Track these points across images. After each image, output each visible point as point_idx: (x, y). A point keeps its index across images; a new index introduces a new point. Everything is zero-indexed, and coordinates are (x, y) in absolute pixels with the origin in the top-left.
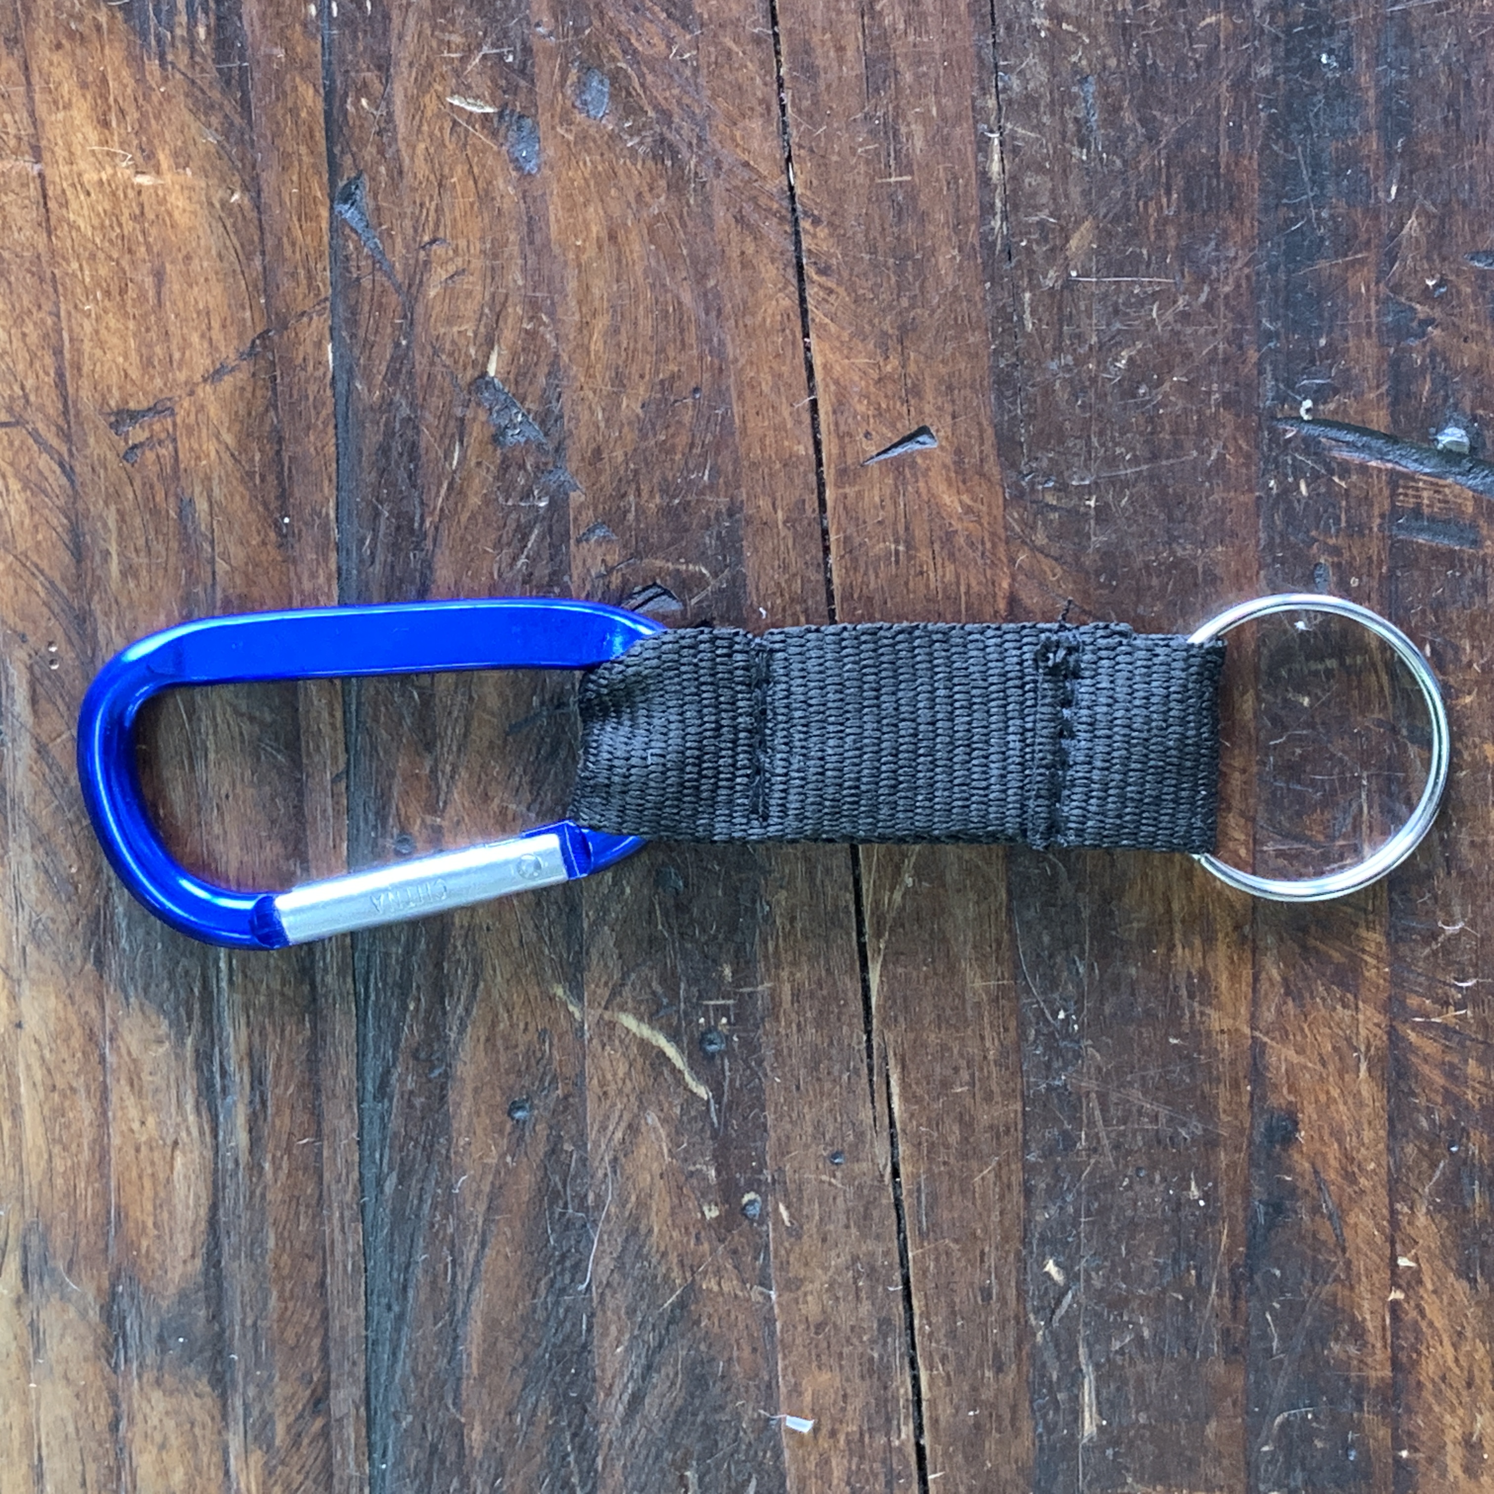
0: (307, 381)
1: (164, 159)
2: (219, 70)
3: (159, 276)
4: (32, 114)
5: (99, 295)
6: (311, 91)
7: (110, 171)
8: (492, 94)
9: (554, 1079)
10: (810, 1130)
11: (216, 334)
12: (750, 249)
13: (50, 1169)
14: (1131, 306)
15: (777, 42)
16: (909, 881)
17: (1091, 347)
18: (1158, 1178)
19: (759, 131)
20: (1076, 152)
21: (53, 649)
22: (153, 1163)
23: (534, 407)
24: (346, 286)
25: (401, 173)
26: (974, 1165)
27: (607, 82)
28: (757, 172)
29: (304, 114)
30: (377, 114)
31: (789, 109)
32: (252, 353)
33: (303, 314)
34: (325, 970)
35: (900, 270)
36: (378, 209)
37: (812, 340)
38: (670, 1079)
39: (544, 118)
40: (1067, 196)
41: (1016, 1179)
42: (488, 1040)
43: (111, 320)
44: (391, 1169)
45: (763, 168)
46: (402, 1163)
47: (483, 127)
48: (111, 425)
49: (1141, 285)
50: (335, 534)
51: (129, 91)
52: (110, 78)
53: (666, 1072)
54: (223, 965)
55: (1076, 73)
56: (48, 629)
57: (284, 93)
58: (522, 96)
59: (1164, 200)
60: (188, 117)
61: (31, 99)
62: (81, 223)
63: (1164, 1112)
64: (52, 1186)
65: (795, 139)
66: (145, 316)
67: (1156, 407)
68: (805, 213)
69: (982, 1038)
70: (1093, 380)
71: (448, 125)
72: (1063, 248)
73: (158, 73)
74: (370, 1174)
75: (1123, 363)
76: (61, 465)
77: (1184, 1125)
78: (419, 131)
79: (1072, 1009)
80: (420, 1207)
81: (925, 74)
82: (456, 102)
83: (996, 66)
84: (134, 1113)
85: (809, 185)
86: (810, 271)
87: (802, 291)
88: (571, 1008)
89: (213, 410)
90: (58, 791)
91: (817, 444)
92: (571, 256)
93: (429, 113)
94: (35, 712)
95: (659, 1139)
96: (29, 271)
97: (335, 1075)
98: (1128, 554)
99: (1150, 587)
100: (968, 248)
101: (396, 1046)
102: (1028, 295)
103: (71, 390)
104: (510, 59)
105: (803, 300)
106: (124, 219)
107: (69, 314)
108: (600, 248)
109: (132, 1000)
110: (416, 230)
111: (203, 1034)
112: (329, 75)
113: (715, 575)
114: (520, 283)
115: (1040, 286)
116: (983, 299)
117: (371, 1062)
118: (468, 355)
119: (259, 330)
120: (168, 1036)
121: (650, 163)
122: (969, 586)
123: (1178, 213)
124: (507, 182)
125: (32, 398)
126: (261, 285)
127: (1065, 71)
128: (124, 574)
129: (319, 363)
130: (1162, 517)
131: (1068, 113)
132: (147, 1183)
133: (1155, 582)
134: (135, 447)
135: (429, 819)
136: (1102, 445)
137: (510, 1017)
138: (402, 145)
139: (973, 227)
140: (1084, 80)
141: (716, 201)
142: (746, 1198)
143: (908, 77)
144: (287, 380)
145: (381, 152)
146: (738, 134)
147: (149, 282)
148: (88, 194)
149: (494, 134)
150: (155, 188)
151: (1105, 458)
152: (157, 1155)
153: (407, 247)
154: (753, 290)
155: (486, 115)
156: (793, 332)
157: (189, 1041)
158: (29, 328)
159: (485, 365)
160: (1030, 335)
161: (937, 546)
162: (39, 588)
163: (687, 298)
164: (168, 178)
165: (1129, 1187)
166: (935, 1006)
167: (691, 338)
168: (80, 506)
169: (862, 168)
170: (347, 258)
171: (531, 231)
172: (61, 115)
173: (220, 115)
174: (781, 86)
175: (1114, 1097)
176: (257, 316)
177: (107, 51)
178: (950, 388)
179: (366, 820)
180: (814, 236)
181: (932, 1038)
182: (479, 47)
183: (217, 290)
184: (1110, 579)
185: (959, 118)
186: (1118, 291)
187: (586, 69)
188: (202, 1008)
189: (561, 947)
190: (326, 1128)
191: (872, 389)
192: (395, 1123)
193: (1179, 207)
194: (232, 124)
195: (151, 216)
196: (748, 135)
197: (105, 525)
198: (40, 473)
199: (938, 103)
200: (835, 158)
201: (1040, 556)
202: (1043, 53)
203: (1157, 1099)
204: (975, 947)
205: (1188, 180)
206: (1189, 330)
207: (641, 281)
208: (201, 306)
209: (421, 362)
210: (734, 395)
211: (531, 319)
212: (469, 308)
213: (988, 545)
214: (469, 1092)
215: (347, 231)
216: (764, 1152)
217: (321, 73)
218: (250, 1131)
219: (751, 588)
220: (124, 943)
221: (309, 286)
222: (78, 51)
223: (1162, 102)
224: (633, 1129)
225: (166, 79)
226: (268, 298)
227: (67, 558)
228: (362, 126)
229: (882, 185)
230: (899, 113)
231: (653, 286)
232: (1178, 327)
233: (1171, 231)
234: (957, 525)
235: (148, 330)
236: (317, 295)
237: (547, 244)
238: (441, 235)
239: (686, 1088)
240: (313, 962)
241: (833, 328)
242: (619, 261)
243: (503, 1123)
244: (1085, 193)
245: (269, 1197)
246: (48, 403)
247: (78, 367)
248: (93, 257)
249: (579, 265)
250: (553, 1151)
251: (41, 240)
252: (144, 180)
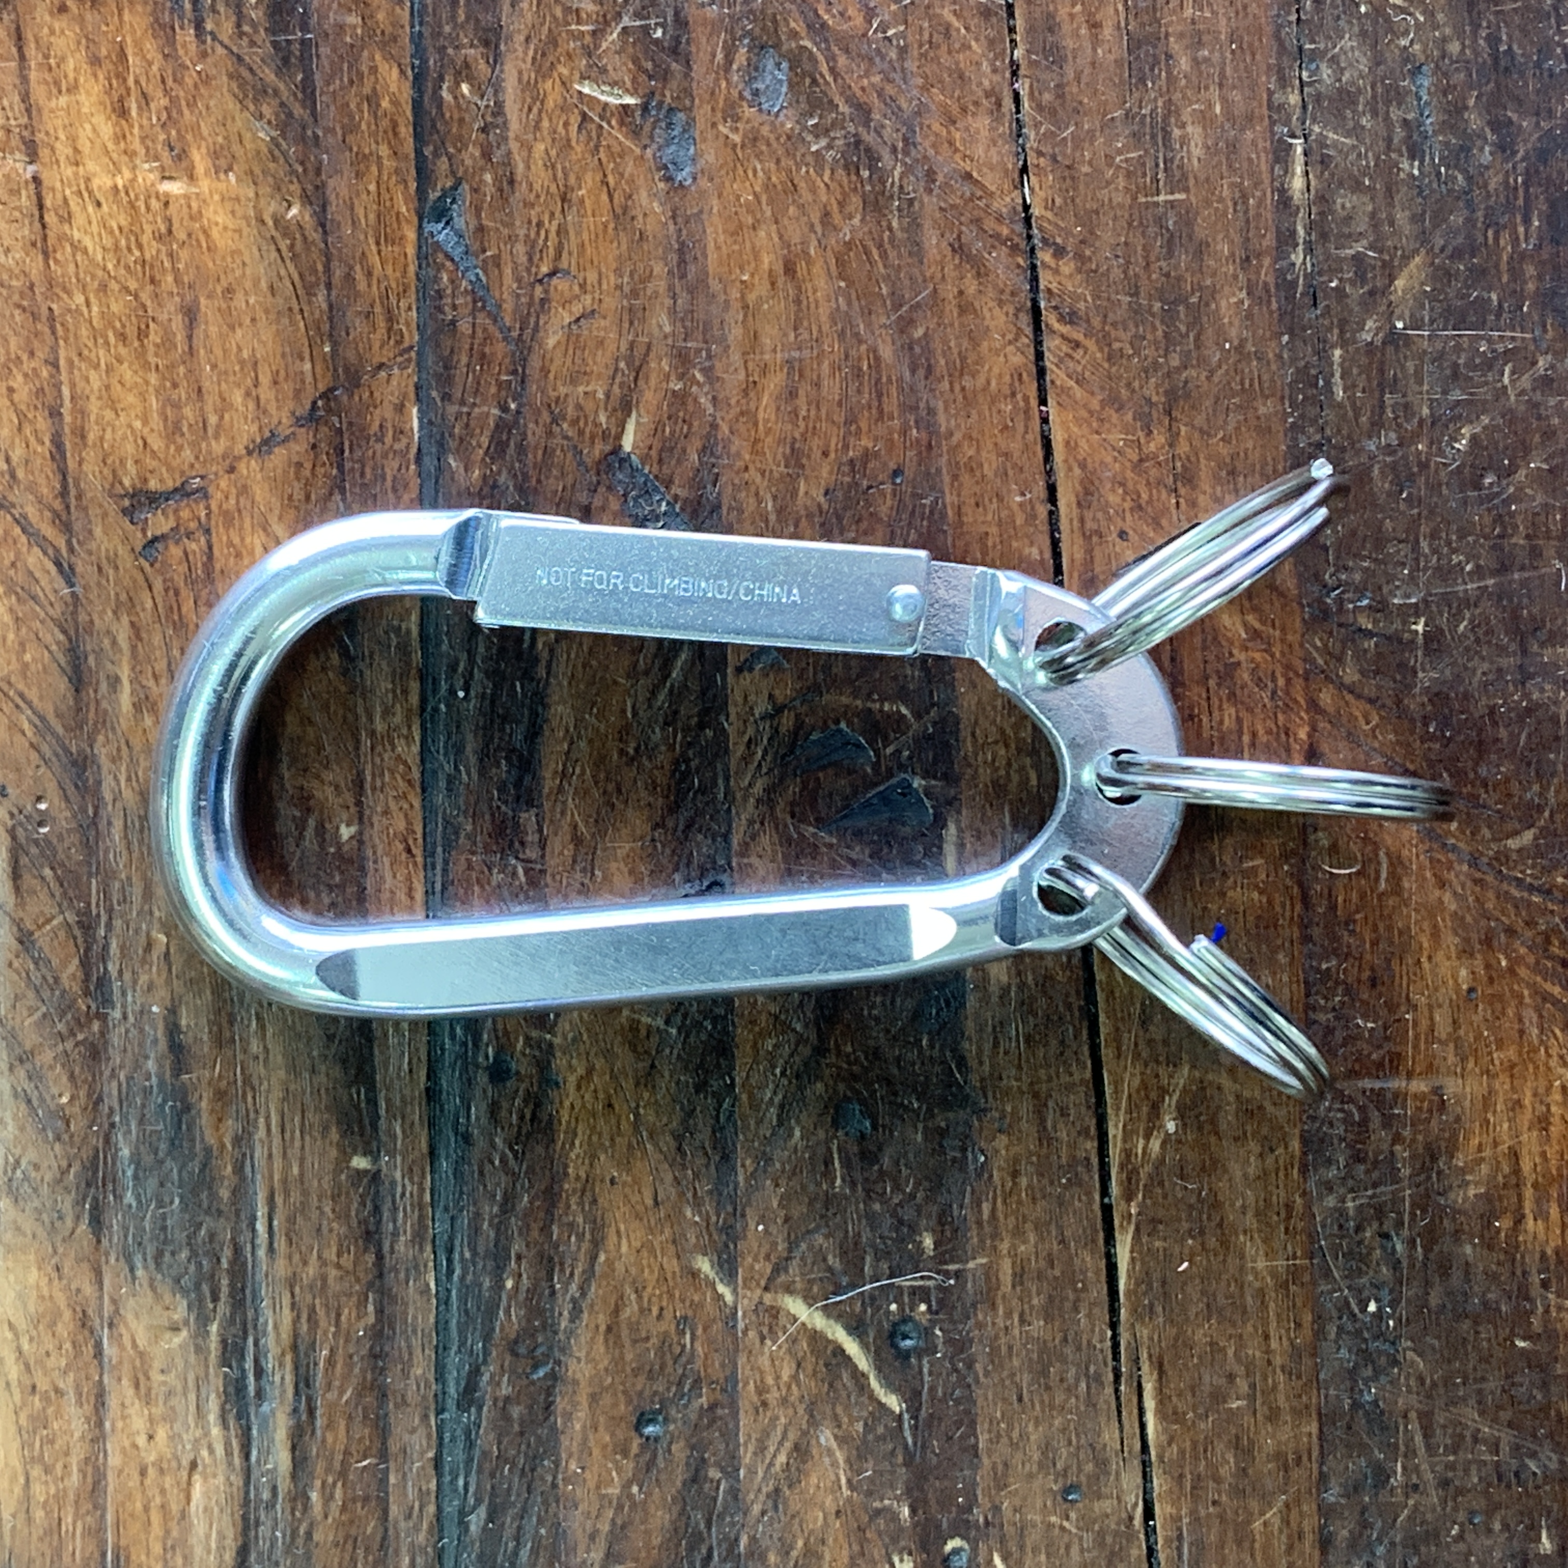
0: (385, 456)
1: (199, 159)
2: (275, 44)
3: (191, 314)
4: (25, 97)
5: (112, 339)
6: (395, 72)
7: (127, 174)
8: (634, 80)
9: (697, 1382)
10: (1036, 1456)
11: (266, 393)
12: (971, 286)
13: (27, 1497)
14: (1475, 368)
15: (1011, 15)
16: (1171, 1126)
17: (1421, 422)
18: (1497, 1526)
19: (985, 133)
20: (1405, 165)
21: (43, 806)
22: (163, 1492)
23: (682, 493)
24: (438, 331)
25: (512, 182)
26: (1254, 1505)
27: (785, 65)
28: (983, 187)
29: (385, 104)
30: (482, 104)
31: (1026, 104)
32: (312, 418)
33: (381, 366)
34: (395, 1234)
35: (1169, 316)
36: (481, 229)
37: (1052, 409)
38: (849, 1384)
39: (702, 113)
40: (1392, 223)
41: (1309, 1524)
42: (609, 1329)
43: (127, 372)
44: (479, 1501)
45: (991, 181)
46: (493, 1495)
47: (622, 123)
48: (124, 511)
49: (1490, 340)
50: (417, 657)
51: (155, 68)
52: (130, 51)
53: (845, 1376)
54: (261, 1227)
55: (1406, 60)
56: (36, 780)
57: (361, 76)
58: (674, 84)
59: (1521, 230)
60: (232, 105)
61: (25, 79)
62: (88, 242)
63: (1506, 1437)
64: (29, 1520)
65: (1032, 144)
66: (172, 367)
67: (1507, 502)
68: (1044, 241)
69: (1267, 1337)
70: (1424, 466)
71: (575, 120)
72: (1385, 290)
73: (193, 48)
74: (451, 1509)
75: (1462, 445)
76: (58, 564)
77: (1533, 1455)
78: (537, 127)
79: (1387, 1299)
80: (516, 1553)
81: (1206, 60)
82: (586, 90)
83: (1300, 49)
84: (139, 1423)
85: (1050, 205)
86: (1050, 318)
87: (1038, 344)
88: (721, 1288)
89: (260, 492)
90: (46, 994)
91: (1055, 544)
92: (735, 294)
93: (550, 104)
94: (17, 889)
95: (835, 1464)
96: (18, 306)
97: (405, 1374)
98: (1466, 696)
99: (1497, 740)
100: (1260, 291)
101: (487, 1338)
102: (1338, 353)
103: (71, 464)
104: (659, 33)
105: (1039, 356)
106: (145, 239)
107: (71, 363)
108: (773, 284)
109: (140, 1273)
110: (530, 259)
111: (232, 1321)
112: (419, 51)
113: (918, 716)
114: (668, 329)
115: (1355, 342)
116: (1279, 357)
117: (453, 1359)
118: (597, 425)
119: (322, 387)
120: (186, 1323)
121: (841, 172)
122: (1254, 735)
123: (1539, 247)
124: (653, 195)
125: (20, 474)
126: (326, 327)
127: (1392, 56)
128: (137, 707)
129: (400, 432)
130: (1513, 647)
131: (1395, 114)
132: (156, 1517)
133: (1503, 733)
134: (155, 540)
135: (534, 1034)
136: (1435, 551)
137: (640, 1297)
138: (514, 146)
139: (1267, 261)
140: (1417, 71)
141: (927, 224)
142: (950, 1545)
143: (1184, 63)
144: (358, 454)
145: (487, 155)
146: (958, 135)
147: (178, 324)
148: (99, 204)
149: (635, 133)
150: (187, 197)
151: (1438, 569)
152: (168, 1481)
153: (519, 280)
154: (975, 343)
155: (625, 107)
156: (1026, 399)
157: (214, 1328)
158: (18, 381)
159: (619, 436)
160: (1340, 405)
161: (1212, 683)
162: (26, 726)
163: (886, 352)
164: (205, 185)
165: (1460, 1537)
166: (1203, 1293)
167: (892, 404)
168: (82, 617)
169: (1121, 182)
170: (440, 294)
171: (682, 262)
172: (63, 100)
173: (275, 102)
174: (1014, 73)
175: (1440, 1418)
176: (318, 369)
177: (127, 17)
178: (1232, 473)
179: (453, 1037)
180: (1056, 272)
181: (1200, 1335)
182: (619, 15)
183: (267, 335)
184: (1442, 727)
185: (1250, 118)
186: (1458, 349)
187: (759, 48)
188: (232, 1285)
189: (708, 1207)
190: (394, 1447)
191: (1129, 474)
192: (486, 1439)
193: (1540, 238)
194: (290, 115)
195: (182, 235)
196: (972, 138)
197: (114, 642)
198: (31, 573)
199: (1224, 100)
200: (1086, 169)
201: (1349, 697)
202: (1363, 34)
203: (1495, 1420)
204: (1257, 1214)
205: (1552, 205)
206: (1552, 402)
207: (826, 328)
208: (245, 354)
209: (534, 432)
210: (947, 479)
211: (681, 377)
212: (600, 362)
213: (1281, 682)
214: (583, 1399)
215: (440, 258)
216: (974, 1484)
217: (409, 49)
218: (293, 1448)
219: (965, 733)
220: (129, 1198)
221: (389, 330)
222: (88, 16)
223: (1519, 102)
224: (801, 1452)
225: (204, 55)
226: (335, 345)
227: (63, 685)
228: (461, 120)
229: (1147, 205)
230: (1171, 110)
231: (842, 335)
232: (1538, 396)
233: (1530, 270)
234: (1240, 655)
235: (175, 386)
236: (399, 342)
237: (703, 279)
238: (564, 264)
239: (872, 1397)
240: (379, 1222)
241: (1078, 392)
242: (798, 302)
243: (628, 1441)
244: (1416, 219)
245: (317, 1537)
246: (42, 481)
247: (81, 434)
248: (103, 287)
249: (746, 307)
250: (694, 1480)
251: (35, 265)
252: (174, 188)
